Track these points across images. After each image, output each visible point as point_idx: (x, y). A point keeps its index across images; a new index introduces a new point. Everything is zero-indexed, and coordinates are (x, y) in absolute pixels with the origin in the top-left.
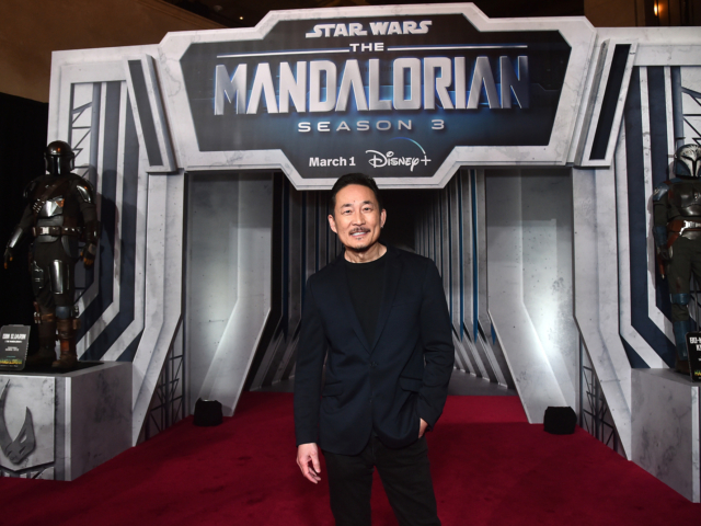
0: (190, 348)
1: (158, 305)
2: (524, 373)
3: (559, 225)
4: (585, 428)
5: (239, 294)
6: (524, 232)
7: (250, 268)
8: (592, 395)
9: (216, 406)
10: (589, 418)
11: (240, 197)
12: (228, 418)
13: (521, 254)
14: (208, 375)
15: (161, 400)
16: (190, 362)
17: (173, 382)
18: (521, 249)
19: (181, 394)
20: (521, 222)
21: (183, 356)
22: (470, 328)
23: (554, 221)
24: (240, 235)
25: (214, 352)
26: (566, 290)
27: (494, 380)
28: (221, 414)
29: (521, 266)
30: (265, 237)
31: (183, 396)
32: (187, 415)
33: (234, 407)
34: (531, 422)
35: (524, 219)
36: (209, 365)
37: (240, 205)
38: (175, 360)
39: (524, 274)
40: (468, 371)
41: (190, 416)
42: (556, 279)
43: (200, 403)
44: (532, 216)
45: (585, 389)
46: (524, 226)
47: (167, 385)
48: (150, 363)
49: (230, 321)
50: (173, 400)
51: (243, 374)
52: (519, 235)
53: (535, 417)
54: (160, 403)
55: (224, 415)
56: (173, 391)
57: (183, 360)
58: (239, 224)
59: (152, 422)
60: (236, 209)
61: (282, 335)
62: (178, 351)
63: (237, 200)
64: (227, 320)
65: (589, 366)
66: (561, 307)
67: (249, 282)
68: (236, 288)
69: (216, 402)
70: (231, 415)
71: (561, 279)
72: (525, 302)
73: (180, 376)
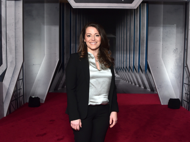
0: (25, 76)
1: (13, 58)
2: (160, 86)
3: (177, 27)
4: (183, 106)
5: (46, 53)
6: (163, 29)
7: (50, 42)
8: (187, 94)
9: (37, 99)
10: (185, 103)
11: (45, 12)
12: (42, 104)
13: (162, 38)
14: (33, 87)
15: (15, 97)
16: (25, 81)
17: (19, 90)
18: (162, 36)
19: (23, 94)
20: (162, 25)
21: (23, 79)
22: (137, 67)
23: (175, 25)
24: (46, 29)
25: (35, 77)
26: (178, 53)
27: (145, 88)
28: (40, 102)
29: (161, 43)
30: (56, 30)
31: (23, 95)
32: (25, 103)
33: (44, 99)
34: (162, 104)
35: (163, 24)
36: (34, 83)
37: (45, 15)
38: (20, 81)
39: (162, 46)
40: (135, 84)
41: (27, 103)
42: (175, 48)
43: (31, 98)
44: (167, 23)
45: (184, 92)
46: (163, 27)
47: (17, 91)
48: (10, 82)
49: (42, 65)
50: (20, 97)
51: (48, 86)
52: (161, 31)
53: (164, 102)
54: (14, 99)
55: (41, 102)
56: (19, 93)
57: (23, 80)
58: (45, 24)
59: (12, 107)
60: (44, 17)
61: (62, 70)
62: (21, 77)
63: (44, 13)
64: (41, 64)
65: (187, 83)
66: (176, 60)
67: (50, 48)
68: (44, 51)
69: (37, 97)
70: (43, 102)
71: (177, 49)
72: (162, 57)
73: (22, 87)
